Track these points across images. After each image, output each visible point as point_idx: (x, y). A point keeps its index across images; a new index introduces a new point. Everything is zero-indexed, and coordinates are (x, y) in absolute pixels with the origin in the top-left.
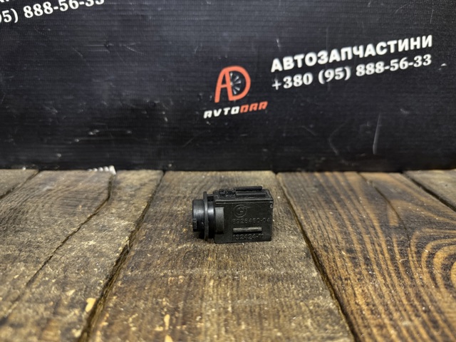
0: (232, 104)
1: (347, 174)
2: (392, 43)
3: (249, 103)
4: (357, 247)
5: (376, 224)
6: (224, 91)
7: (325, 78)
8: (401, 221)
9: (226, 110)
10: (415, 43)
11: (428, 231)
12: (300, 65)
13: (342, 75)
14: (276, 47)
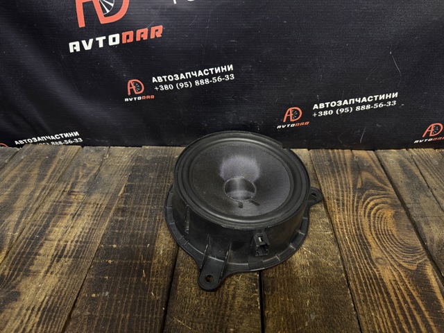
0: (292, 123)
1: (345, 151)
2: (376, 97)
3: (300, 123)
4: (341, 198)
5: (351, 186)
6: (288, 118)
7: (339, 112)
8: (362, 185)
9: (288, 125)
10: (388, 96)
11: (372, 191)
12: (327, 106)
13: (348, 111)
14: (316, 99)
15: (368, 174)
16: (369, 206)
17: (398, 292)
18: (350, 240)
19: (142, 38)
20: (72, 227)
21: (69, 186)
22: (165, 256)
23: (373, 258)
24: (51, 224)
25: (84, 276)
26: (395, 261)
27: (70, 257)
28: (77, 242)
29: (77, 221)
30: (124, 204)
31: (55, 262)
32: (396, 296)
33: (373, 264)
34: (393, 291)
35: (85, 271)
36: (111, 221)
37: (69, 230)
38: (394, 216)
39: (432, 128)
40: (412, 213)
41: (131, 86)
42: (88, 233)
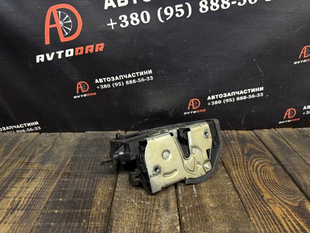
0: (194, 110)
1: (232, 131)
2: (249, 90)
3: (200, 110)
4: (234, 160)
5: (240, 153)
6: (191, 106)
7: (225, 102)
8: (248, 151)
9: (192, 112)
10: (257, 90)
11: (256, 155)
12: (217, 98)
13: (231, 100)
14: (209, 93)
15: (251, 144)
16: (255, 165)
17: (288, 223)
18: (246, 188)
19: (89, 52)
20: (27, 187)
21: (28, 159)
22: (103, 206)
23: (265, 200)
24: (10, 185)
25: (33, 224)
26: (282, 201)
27: (22, 210)
28: (29, 198)
29: (32, 183)
30: (70, 170)
31: (9, 214)
32: (288, 226)
33: (266, 204)
34: (284, 222)
35: (34, 220)
36: (59, 182)
37: (24, 189)
38: (275, 170)
39: (289, 112)
40: (287, 168)
41: (79, 86)
42: (39, 191)
